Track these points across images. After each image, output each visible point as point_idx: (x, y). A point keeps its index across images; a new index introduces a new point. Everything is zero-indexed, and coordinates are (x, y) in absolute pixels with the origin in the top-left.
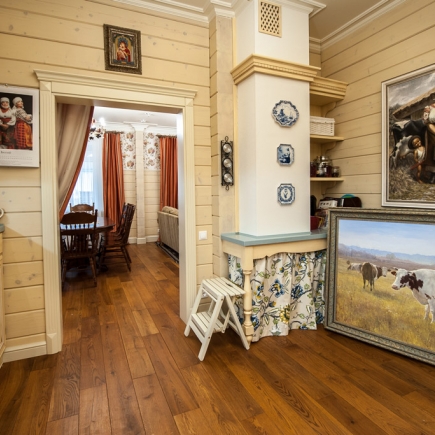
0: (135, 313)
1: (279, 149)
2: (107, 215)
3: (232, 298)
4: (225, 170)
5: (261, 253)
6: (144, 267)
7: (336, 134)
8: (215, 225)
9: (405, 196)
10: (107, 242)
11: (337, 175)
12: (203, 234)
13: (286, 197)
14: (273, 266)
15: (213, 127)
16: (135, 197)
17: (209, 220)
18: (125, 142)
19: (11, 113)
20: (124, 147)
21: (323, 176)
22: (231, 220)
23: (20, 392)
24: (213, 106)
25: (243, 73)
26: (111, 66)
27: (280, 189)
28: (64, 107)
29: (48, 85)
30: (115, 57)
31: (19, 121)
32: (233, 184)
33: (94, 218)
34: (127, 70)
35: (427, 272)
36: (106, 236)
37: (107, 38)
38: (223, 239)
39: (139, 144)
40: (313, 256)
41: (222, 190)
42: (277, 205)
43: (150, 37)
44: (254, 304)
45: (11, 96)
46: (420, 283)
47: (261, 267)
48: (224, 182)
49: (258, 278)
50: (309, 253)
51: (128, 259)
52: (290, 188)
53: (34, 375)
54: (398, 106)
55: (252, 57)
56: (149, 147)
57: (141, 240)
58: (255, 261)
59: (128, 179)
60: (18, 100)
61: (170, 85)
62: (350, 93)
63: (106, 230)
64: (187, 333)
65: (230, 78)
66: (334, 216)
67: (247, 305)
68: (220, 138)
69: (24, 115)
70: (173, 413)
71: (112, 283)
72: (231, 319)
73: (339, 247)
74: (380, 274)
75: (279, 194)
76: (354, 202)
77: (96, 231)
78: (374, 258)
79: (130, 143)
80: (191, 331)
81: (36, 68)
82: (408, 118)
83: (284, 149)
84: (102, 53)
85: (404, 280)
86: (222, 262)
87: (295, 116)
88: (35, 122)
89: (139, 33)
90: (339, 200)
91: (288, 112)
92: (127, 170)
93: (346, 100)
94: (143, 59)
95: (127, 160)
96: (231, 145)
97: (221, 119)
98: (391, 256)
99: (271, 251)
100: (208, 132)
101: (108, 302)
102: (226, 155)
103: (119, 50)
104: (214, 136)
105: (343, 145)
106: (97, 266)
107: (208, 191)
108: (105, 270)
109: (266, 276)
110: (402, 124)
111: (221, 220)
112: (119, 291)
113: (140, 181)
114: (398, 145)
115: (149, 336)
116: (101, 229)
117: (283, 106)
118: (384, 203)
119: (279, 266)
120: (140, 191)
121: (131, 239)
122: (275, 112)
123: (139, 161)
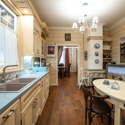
0: (70, 83)
1: (96, 53)
2: (66, 66)
3: (85, 79)
4: (85, 57)
5: (91, 72)
6: (72, 76)
7: (111, 49)
8: (84, 67)
9: (123, 62)
10: (66, 71)
11: (111, 57)
12: (81, 69)
13: (97, 62)
14: (94, 75)
15: (84, 49)
16: (72, 62)
17: (83, 66)
18: (70, 50)
19: (52, 49)
20: (69, 51)
21: (108, 58)
22: (87, 66)
23: (53, 89)
24: (84, 45)
25: (89, 39)
26: (66, 40)
27: (96, 60)
28: (59, 47)
29: (57, 44)
30: (66, 39)
31: (53, 50)
32: (87, 59)
33: (63, 66)
34: (68, 40)
35: (123, 77)
36: (66, 70)
37: (65, 36)
38: (85, 70)
39: (73, 50)
40: (103, 74)
41: (85, 61)
42: (95, 63)
43: (72, 34)
44: (89, 81)
45: (52, 47)
46: (122, 79)
47: (91, 75)
48: (85, 59)
49: (90, 77)
50: (102, 73)
51: (69, 74)
52: (98, 60)
53: (54, 87)
54: (122, 43)
55: (90, 37)
56: (75, 51)
57: (73, 71)
58: (90, 73)
59: (70, 58)
60: (53, 47)
61: (76, 42)
62: (114, 40)
63: (66, 68)
64: (78, 86)
65: (87, 40)
66: (107, 66)
67: (88, 81)
68: (85, 51)
69: (54, 49)
70: (73, 93)
71: (66, 78)
72: (85, 83)
73: (108, 72)
74: (115, 78)
75: (95, 61)
76: (114, 63)
77: (63, 68)
78: (114, 74)
79: (71, 50)
80: (79, 85)
81: (55, 42)
82: (123, 46)
83: (97, 53)
84: (65, 38)
85: (119, 79)
86: (85, 74)
87: (99, 46)
88: (55, 50)
89: (70, 34)
90: (111, 63)
91: (97, 46)
92: (70, 56)
93: (113, 41)
94: (71, 38)
95: (70, 54)
96: (87, 52)
97: (85, 47)
98: (117, 74)
99: (93, 72)
100: (83, 50)
101: (65, 81)
102: (86, 54)
103: (67, 37)
104: (84, 50)
105: (113, 51)
106: (64, 75)
107: (83, 61)
108: (65, 76)
109: (92, 77)
110: (122, 47)
111: (85, 66)
112: (67, 79)
113: (73, 59)
114: (122, 51)
115: (71, 85)
116: (64, 68)
117: (96, 45)
118: (119, 64)
119: (95, 75)
120: (73, 61)
121: (71, 71)
122: (94, 46)
123: (72, 54)
